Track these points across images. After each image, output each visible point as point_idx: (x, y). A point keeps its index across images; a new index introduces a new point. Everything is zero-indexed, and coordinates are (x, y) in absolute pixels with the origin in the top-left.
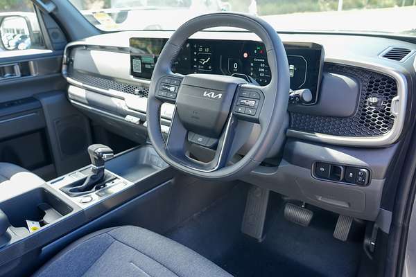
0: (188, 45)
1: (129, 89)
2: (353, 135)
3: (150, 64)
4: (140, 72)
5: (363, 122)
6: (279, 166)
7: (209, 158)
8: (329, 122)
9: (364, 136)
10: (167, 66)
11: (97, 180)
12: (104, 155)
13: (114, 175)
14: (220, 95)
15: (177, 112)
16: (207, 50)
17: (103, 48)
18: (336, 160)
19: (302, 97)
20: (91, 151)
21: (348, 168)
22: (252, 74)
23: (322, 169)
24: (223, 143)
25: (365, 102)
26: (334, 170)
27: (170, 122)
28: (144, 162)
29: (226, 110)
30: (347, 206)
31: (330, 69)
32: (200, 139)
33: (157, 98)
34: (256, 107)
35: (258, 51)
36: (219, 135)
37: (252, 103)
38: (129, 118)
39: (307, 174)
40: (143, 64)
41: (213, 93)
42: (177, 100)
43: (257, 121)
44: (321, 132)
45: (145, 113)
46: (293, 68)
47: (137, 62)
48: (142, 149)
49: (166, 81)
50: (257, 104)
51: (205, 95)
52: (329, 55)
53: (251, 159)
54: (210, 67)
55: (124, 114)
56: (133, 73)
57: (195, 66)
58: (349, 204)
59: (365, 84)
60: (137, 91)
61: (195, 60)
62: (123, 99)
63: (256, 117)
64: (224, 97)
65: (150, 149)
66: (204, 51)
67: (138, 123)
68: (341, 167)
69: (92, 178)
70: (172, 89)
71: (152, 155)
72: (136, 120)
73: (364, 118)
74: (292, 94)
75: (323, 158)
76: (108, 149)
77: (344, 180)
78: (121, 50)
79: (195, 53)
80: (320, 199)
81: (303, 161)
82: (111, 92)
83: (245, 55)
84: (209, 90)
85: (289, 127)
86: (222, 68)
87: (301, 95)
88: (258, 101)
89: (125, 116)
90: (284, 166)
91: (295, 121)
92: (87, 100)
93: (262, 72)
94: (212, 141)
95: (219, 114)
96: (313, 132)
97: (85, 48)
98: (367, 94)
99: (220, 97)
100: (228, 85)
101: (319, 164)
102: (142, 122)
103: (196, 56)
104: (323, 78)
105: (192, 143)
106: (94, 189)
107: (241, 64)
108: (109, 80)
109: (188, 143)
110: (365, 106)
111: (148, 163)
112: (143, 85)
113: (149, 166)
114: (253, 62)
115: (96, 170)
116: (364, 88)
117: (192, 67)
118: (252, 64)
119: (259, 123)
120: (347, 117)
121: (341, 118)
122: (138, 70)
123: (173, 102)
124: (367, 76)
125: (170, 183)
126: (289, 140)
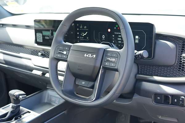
0: (73, 24)
1: (34, 53)
2: (175, 76)
3: (49, 36)
4: (42, 41)
5: (180, 69)
6: (133, 98)
7: (89, 94)
8: (161, 69)
9: (181, 77)
10: (61, 39)
11: (15, 114)
12: (20, 96)
13: (26, 110)
14: (94, 56)
15: (68, 67)
16: (85, 27)
17: (14, 26)
18: (166, 92)
19: (142, 55)
20: (11, 94)
21: (174, 96)
22: (113, 42)
23: (159, 98)
24: (97, 84)
25: (181, 56)
26: (166, 98)
27: (64, 73)
28: (46, 101)
29: (98, 64)
30: (177, 121)
31: (160, 37)
32: (83, 83)
33: (55, 58)
34: (116, 62)
35: (117, 28)
36: (95, 80)
37: (113, 60)
38: (35, 72)
39: (150, 101)
40: (44, 36)
41: (90, 55)
42: (68, 59)
43: (117, 70)
44: (157, 76)
45: (48, 69)
46: (138, 38)
47: (40, 35)
48: (44, 92)
49: (61, 48)
50: (116, 60)
51: (85, 56)
52: (158, 30)
53: (114, 93)
54: (88, 38)
55: (31, 69)
56: (37, 42)
57: (78, 37)
58: (178, 120)
59: (180, 46)
60: (40, 54)
61: (78, 33)
62: (30, 59)
63: (116, 68)
64: (97, 56)
65: (50, 92)
66: (83, 28)
67: (41, 75)
68: (169, 96)
69: (12, 112)
70: (65, 53)
71: (51, 96)
72: (39, 73)
73: (181, 66)
74: (137, 54)
75: (158, 91)
76: (22, 92)
77: (172, 104)
78: (28, 27)
79: (78, 29)
80: (160, 118)
81: (147, 94)
82: (21, 55)
83: (109, 30)
84: (88, 53)
85: (138, 73)
86: (95, 38)
87: (142, 54)
88: (116, 58)
89: (32, 71)
90: (136, 97)
91: (141, 70)
92: (5, 60)
93: (120, 40)
94: (91, 84)
95: (95, 67)
96: (152, 75)
97: (1, 25)
98: (182, 52)
99: (94, 57)
100: (99, 49)
101: (156, 95)
102: (44, 74)
103: (79, 31)
104: (155, 43)
105: (78, 85)
106: (14, 119)
107: (107, 36)
108: (20, 47)
109: (76, 85)
110: (181, 59)
111: (48, 102)
112: (44, 50)
113: (49, 104)
114: (114, 34)
115: (15, 106)
116: (180, 48)
117: (76, 38)
118: (113, 36)
119: (118, 71)
120: (171, 66)
121: (168, 66)
122: (40, 40)
123: (66, 61)
124: (181, 41)
125: (64, 113)
126: (138, 81)
